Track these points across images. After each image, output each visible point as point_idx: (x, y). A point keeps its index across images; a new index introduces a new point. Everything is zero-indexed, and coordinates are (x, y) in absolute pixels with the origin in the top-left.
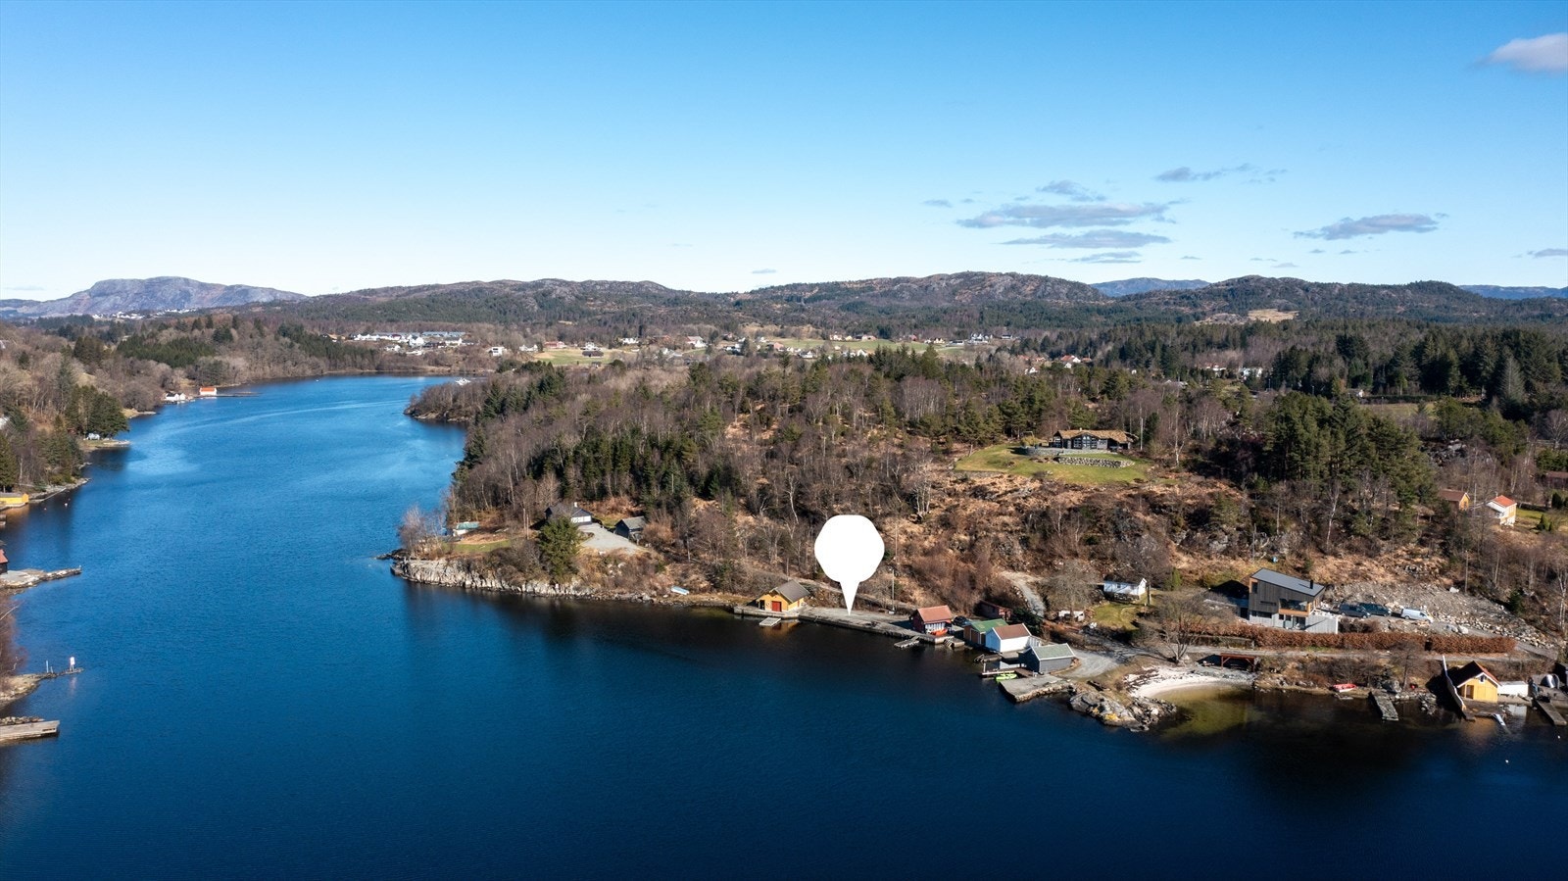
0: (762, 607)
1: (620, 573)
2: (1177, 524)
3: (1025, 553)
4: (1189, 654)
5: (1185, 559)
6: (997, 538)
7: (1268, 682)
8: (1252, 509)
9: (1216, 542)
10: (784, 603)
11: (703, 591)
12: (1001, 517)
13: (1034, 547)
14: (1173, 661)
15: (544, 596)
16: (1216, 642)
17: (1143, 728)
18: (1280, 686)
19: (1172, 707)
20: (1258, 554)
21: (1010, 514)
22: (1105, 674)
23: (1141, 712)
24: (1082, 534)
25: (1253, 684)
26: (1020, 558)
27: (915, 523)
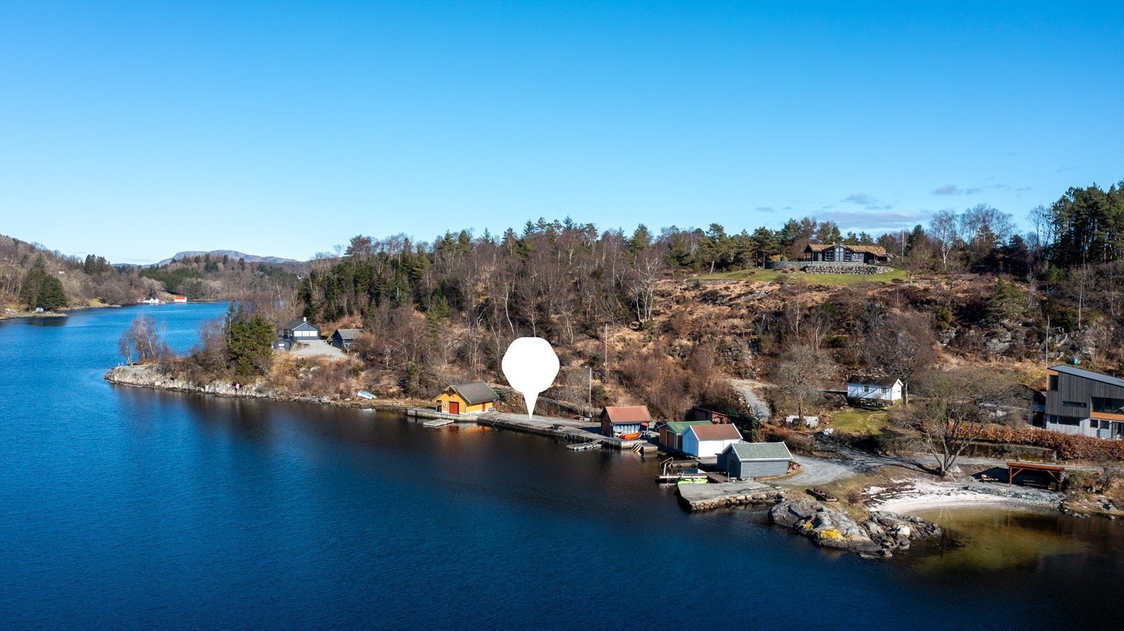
0: (439, 409)
1: (310, 376)
2: (944, 318)
3: (756, 359)
4: (960, 466)
5: (954, 361)
6: (723, 341)
7: (1084, 505)
8: (1042, 302)
9: (995, 341)
10: (462, 404)
11: (391, 396)
12: (730, 320)
13: (766, 351)
14: (938, 473)
15: (224, 396)
16: (999, 452)
17: (882, 553)
18: (1105, 511)
19: (934, 528)
20: (1052, 354)
21: (742, 317)
22: (834, 484)
23: (881, 531)
24: (824, 335)
25: (1061, 507)
26: (749, 363)
27: (636, 330)
